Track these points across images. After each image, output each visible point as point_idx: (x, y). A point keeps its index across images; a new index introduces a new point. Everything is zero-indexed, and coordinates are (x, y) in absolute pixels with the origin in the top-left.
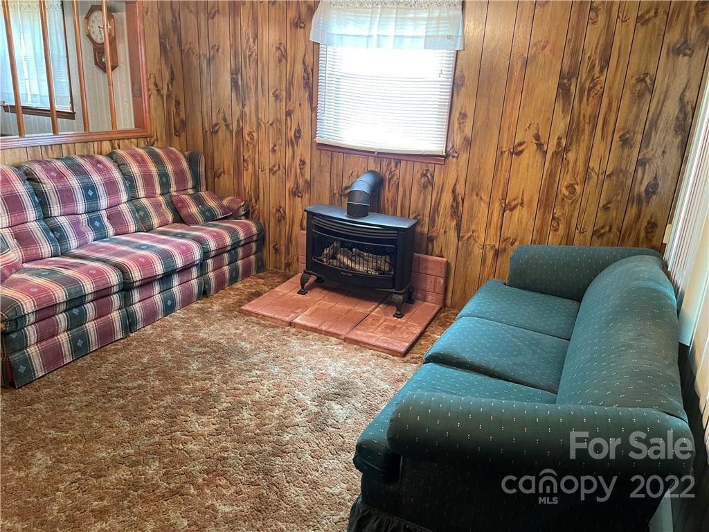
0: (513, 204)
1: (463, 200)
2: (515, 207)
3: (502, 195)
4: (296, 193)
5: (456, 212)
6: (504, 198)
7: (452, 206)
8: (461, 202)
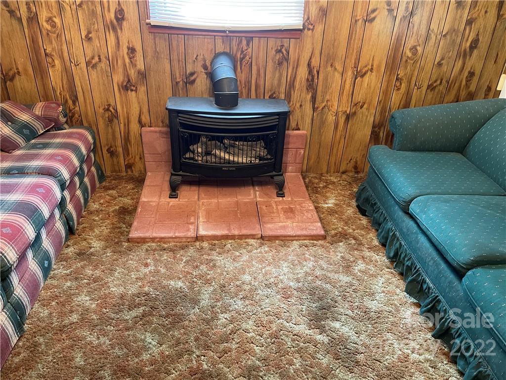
0: (364, 71)
1: (318, 73)
2: (365, 74)
3: (355, 63)
4: (127, 86)
5: (311, 85)
6: (356, 67)
7: (308, 80)
8: (316, 74)
